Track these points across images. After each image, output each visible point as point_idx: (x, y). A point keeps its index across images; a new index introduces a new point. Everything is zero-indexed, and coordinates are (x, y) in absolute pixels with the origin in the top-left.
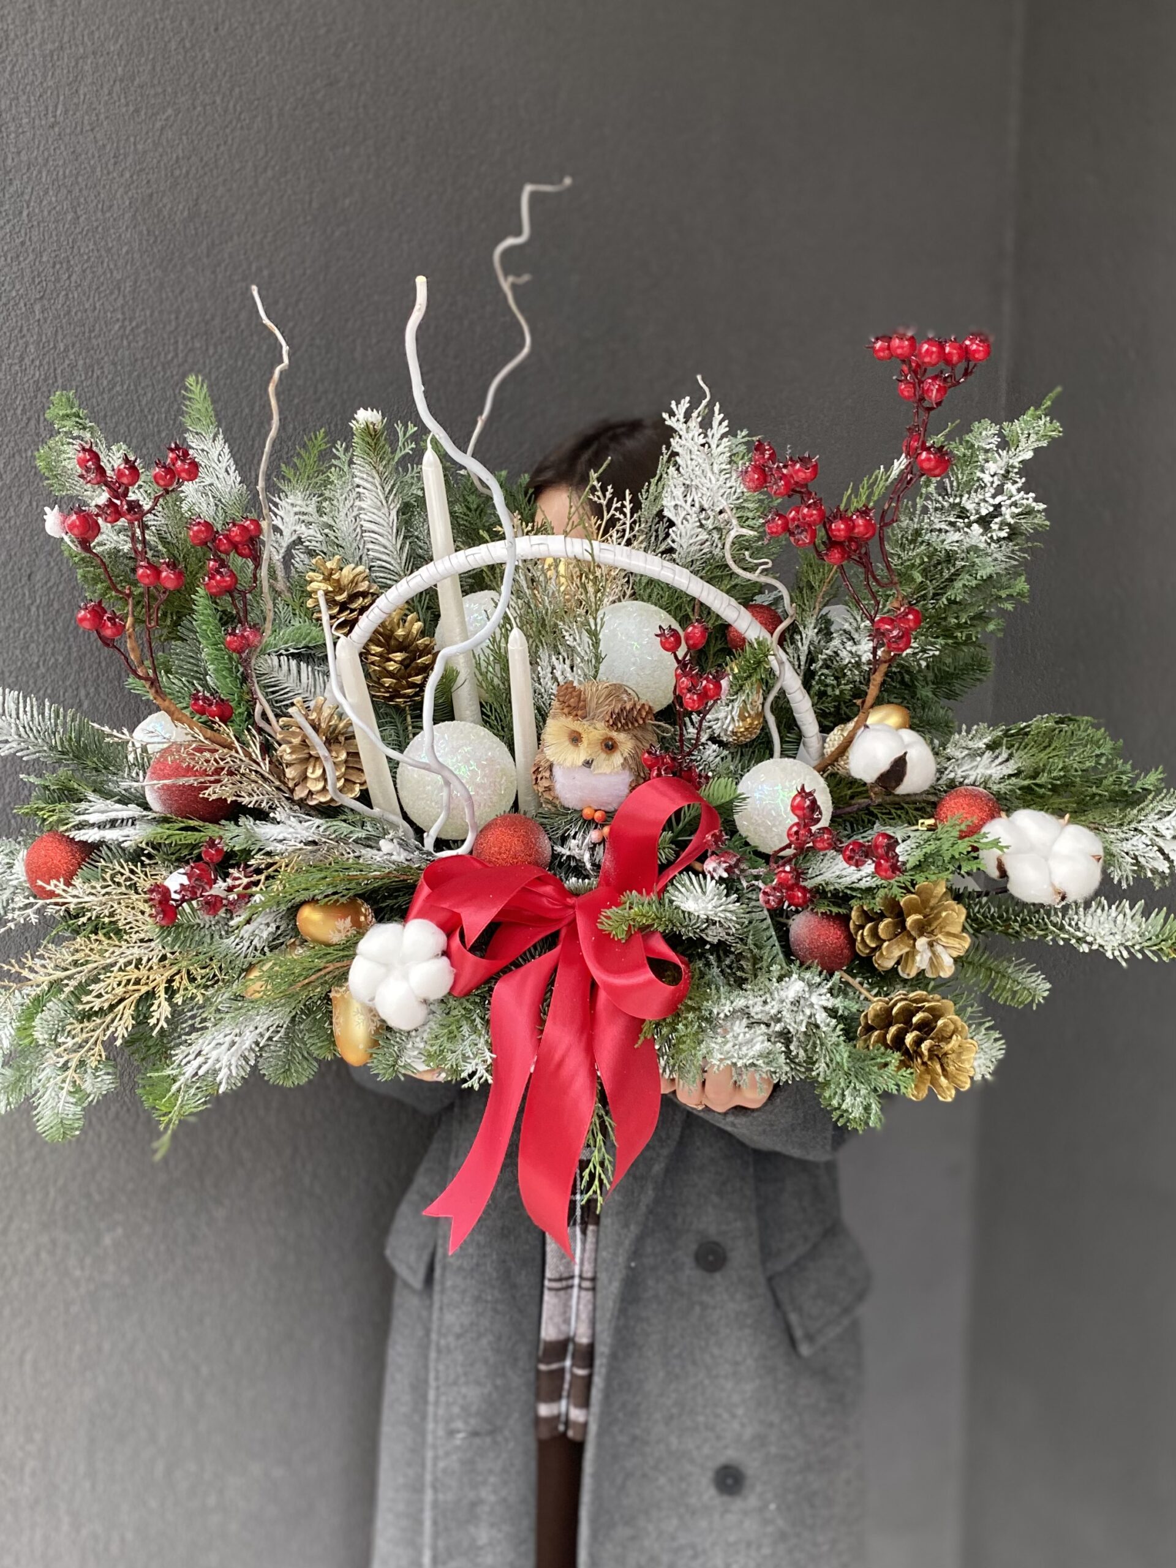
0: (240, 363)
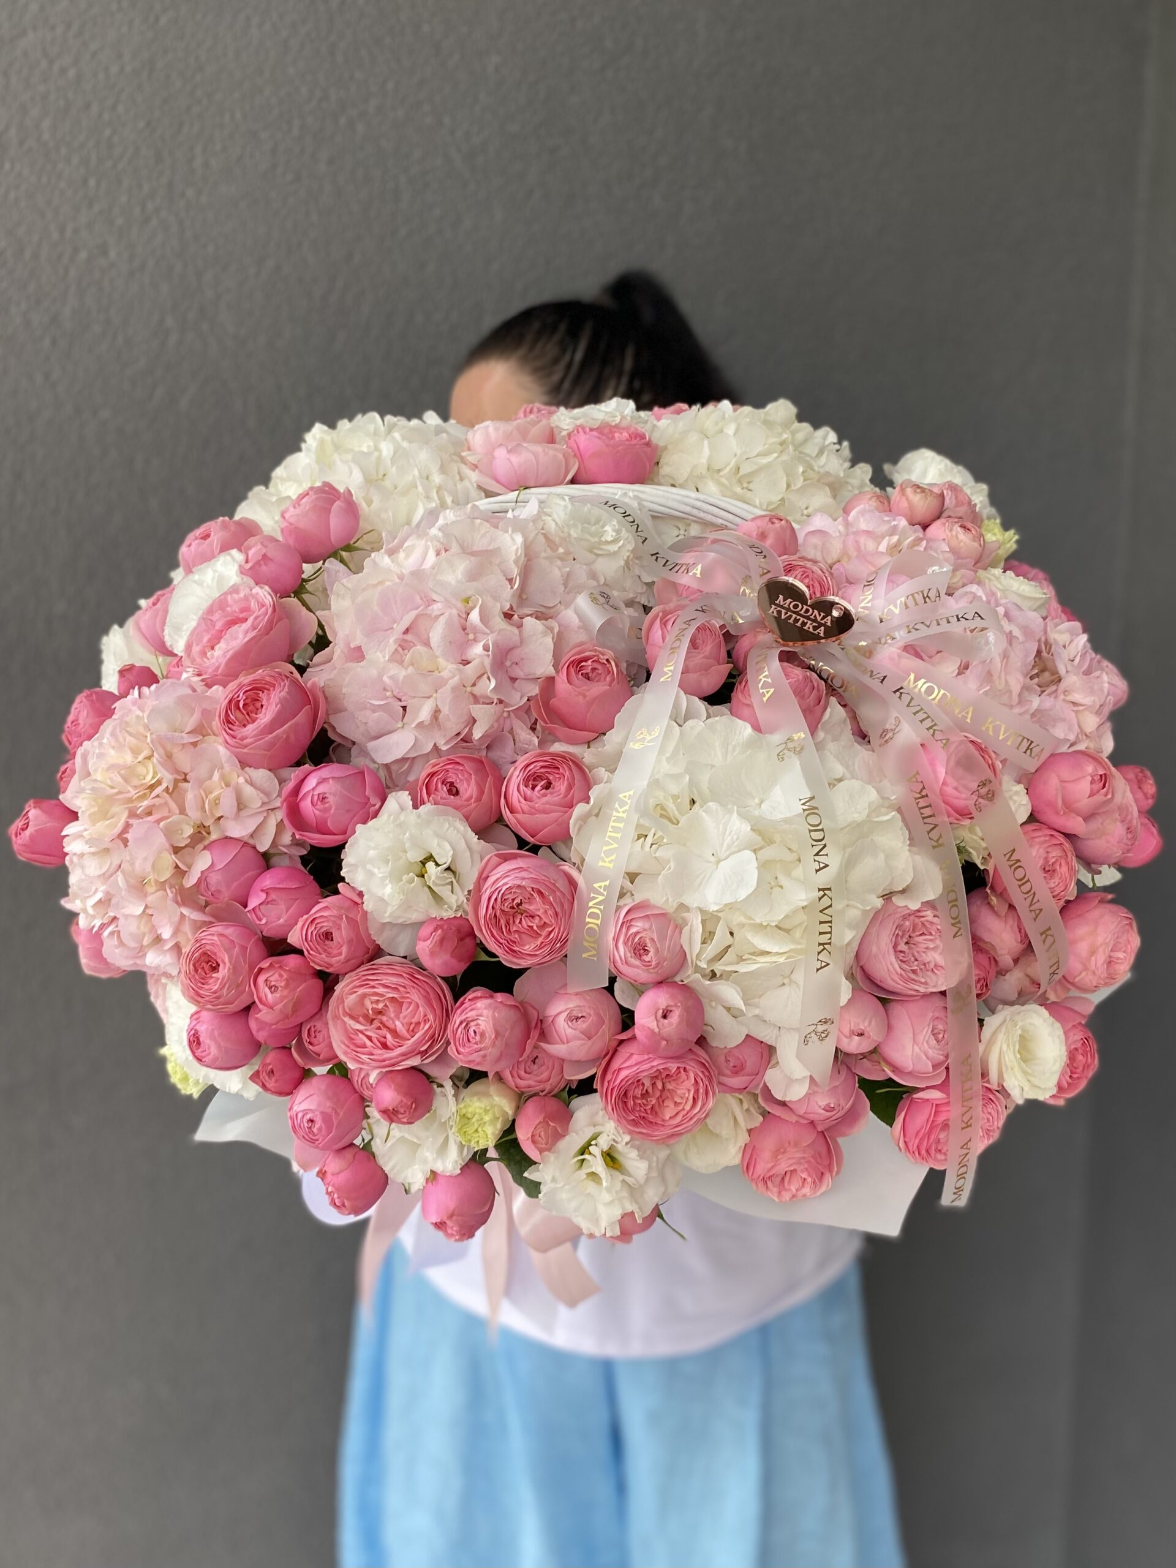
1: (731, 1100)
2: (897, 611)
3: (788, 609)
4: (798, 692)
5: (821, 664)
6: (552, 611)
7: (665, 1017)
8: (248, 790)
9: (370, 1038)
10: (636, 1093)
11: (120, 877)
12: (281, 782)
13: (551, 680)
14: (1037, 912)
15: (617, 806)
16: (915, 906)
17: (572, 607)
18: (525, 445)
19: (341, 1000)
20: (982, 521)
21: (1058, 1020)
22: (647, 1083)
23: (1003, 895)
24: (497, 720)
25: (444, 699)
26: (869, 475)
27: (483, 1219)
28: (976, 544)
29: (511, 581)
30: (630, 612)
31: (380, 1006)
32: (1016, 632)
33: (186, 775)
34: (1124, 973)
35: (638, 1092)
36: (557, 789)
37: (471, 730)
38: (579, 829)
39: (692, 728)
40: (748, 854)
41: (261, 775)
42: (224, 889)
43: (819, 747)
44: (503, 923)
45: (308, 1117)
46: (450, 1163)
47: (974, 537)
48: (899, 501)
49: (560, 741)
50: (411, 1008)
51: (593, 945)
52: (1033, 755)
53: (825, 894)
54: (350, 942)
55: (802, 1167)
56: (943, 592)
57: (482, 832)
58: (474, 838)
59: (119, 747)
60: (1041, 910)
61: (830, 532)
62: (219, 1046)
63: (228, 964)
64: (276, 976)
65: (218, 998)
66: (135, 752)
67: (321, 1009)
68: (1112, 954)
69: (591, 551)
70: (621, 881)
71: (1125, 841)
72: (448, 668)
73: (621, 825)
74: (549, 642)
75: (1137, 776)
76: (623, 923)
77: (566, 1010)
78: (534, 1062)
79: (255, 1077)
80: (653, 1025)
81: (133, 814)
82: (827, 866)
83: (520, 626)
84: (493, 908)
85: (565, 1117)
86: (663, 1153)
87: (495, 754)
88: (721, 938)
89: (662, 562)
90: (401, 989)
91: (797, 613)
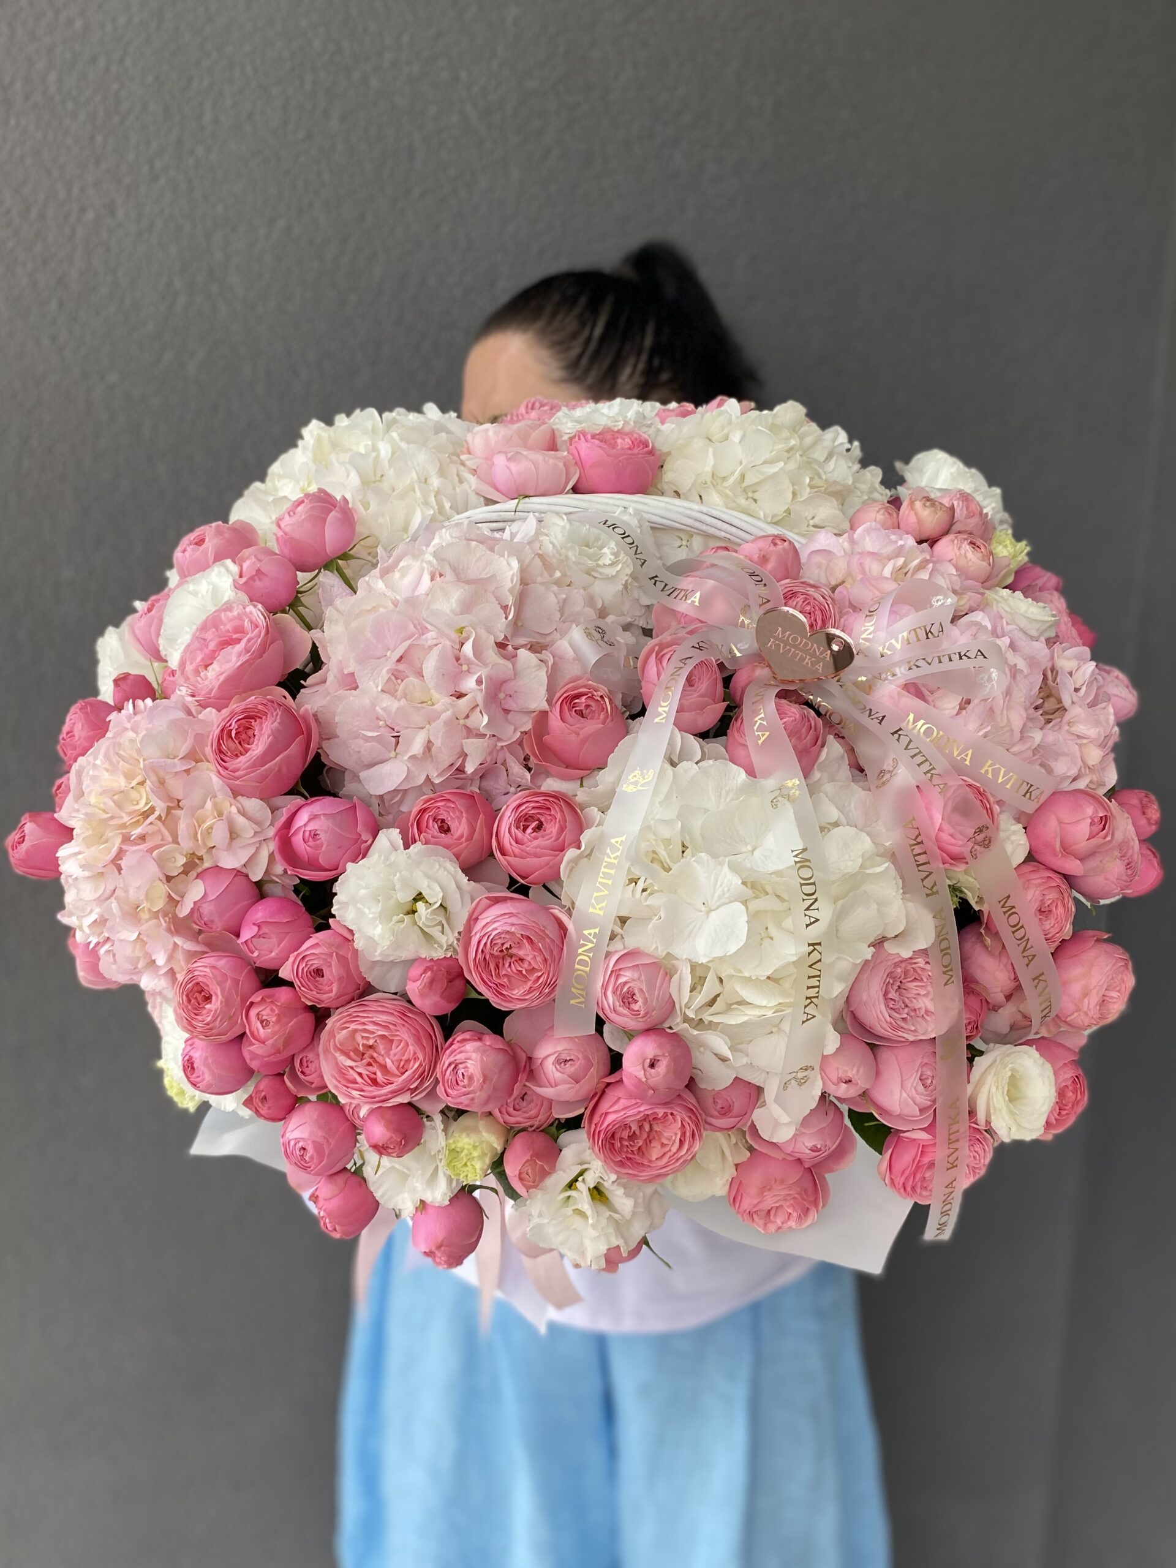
1: (720, 1136)
2: (898, 646)
3: (786, 643)
4: (792, 733)
5: (819, 699)
6: (548, 639)
7: (652, 1066)
8: (241, 820)
9: (360, 1074)
10: (623, 1136)
11: (114, 906)
12: (273, 810)
13: (544, 715)
14: (1030, 958)
15: (608, 851)
16: (906, 954)
17: (567, 637)
18: (525, 453)
19: (332, 1035)
20: (995, 528)
21: (1048, 1061)
22: (634, 1127)
23: (996, 935)
24: (491, 753)
25: (436, 732)
26: (880, 479)
27: (472, 1248)
28: (984, 564)
29: (505, 608)
30: (625, 639)
31: (371, 1042)
32: (1022, 664)
33: (179, 801)
34: (1117, 1007)
35: (625, 1135)
36: (548, 832)
37: (464, 761)
38: (571, 871)
39: (686, 771)
40: (739, 907)
41: (253, 805)
42: (216, 920)
43: (813, 790)
44: (492, 966)
45: (300, 1144)
46: (439, 1194)
47: (983, 556)
48: (908, 516)
49: (553, 776)
50: (400, 1047)
51: (580, 992)
52: (1032, 798)
53: (815, 949)
54: (340, 979)
55: (788, 1204)
56: (947, 624)
57: (472, 870)
58: (463, 879)
59: (113, 769)
60: (1034, 956)
61: (835, 551)
62: (213, 1074)
63: (220, 997)
64: (268, 1011)
65: (211, 1029)
66: (129, 776)
67: (313, 1039)
68: (1107, 993)
69: (589, 574)
70: (611, 926)
71: (1124, 878)
72: (442, 701)
73: (612, 872)
74: (543, 676)
75: (1141, 801)
76: (612, 972)
77: (555, 1053)
78: (523, 1099)
79: (248, 1103)
80: (641, 1074)
81: (126, 839)
82: (817, 920)
83: (512, 657)
84: (482, 951)
85: (553, 1152)
86: (649, 1189)
87: (488, 784)
88: (710, 987)
89: (660, 585)
90: (392, 1027)
91: (796, 647)
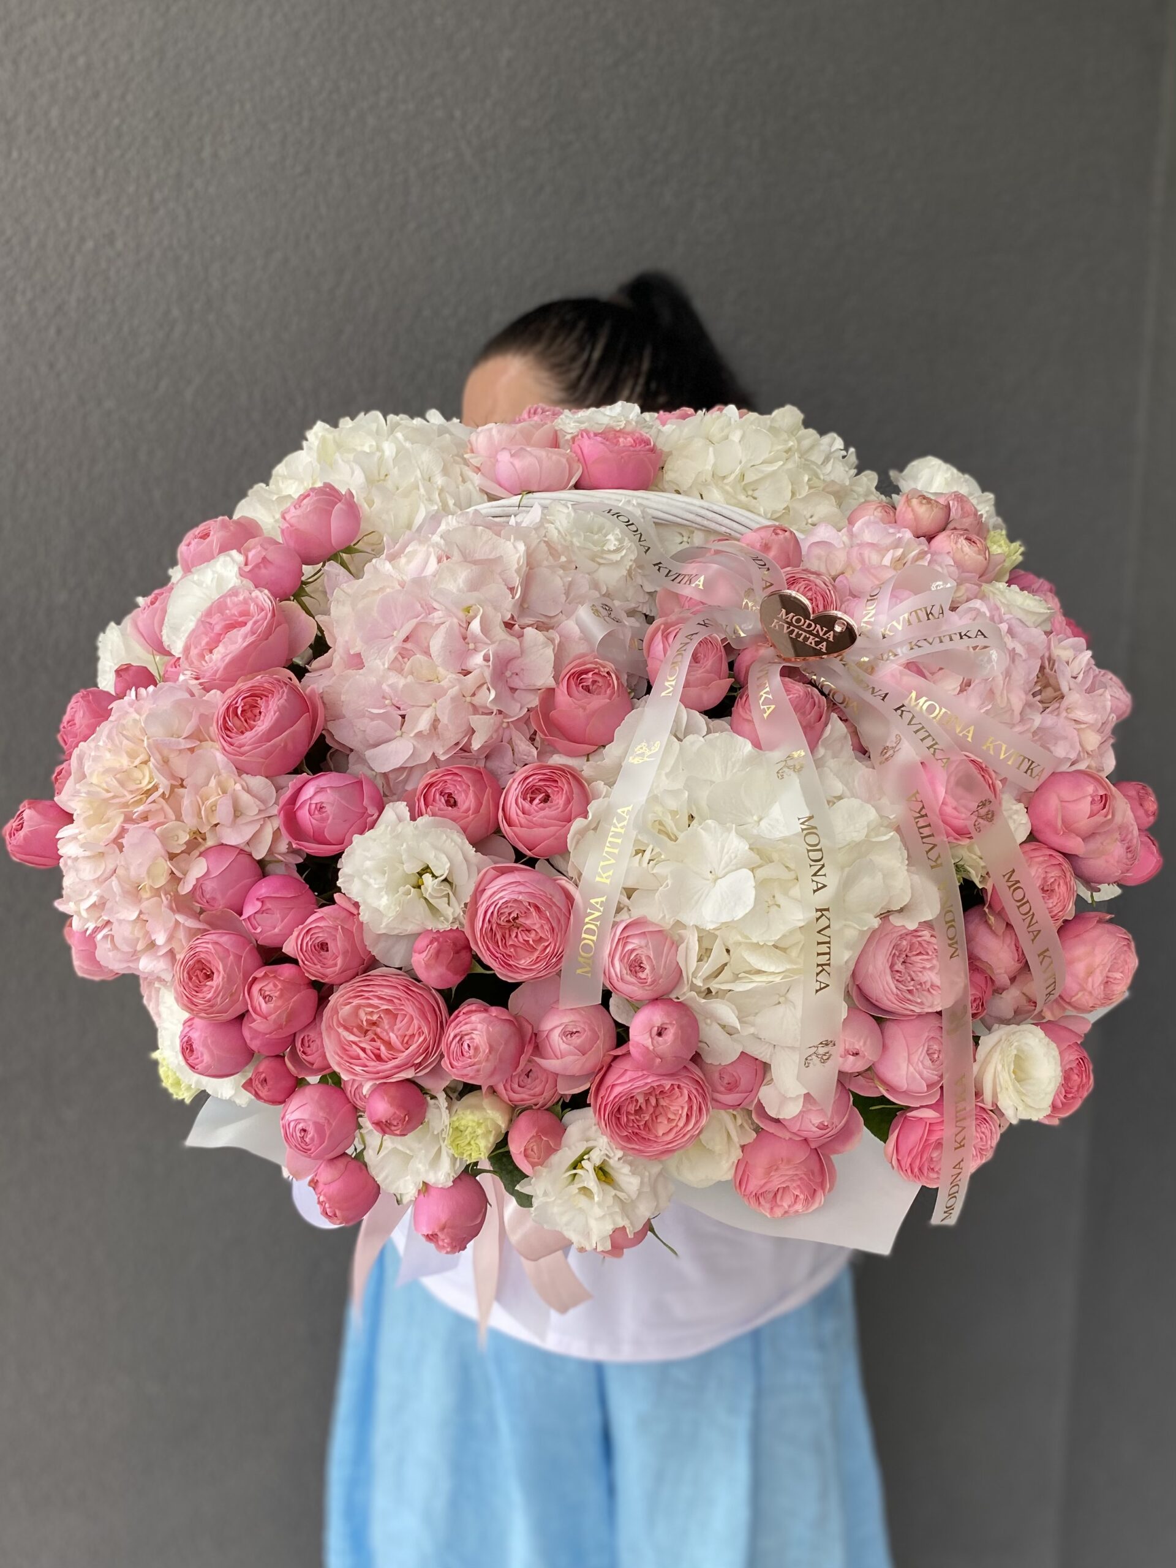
0: (52, 168)
1: (725, 1116)
2: (900, 628)
3: (791, 624)
4: (798, 708)
5: (822, 679)
6: (553, 621)
7: (660, 1034)
8: (245, 797)
9: (364, 1050)
10: (629, 1110)
11: (114, 882)
12: (278, 789)
13: (551, 691)
14: (1035, 933)
15: (615, 821)
16: (912, 926)
17: (574, 617)
18: (529, 449)
19: (336, 1011)
20: (988, 531)
21: (1054, 1040)
22: (641, 1100)
23: (1001, 914)
24: (496, 731)
25: (444, 709)
26: (875, 483)
27: (475, 1231)
28: (981, 558)
29: (512, 590)
30: (630, 622)
31: (375, 1017)
32: (1020, 649)
33: (182, 780)
34: (1121, 992)
35: (632, 1108)
36: (554, 803)
37: (470, 739)
38: (577, 843)
39: (692, 744)
40: (746, 873)
41: (258, 782)
42: (219, 896)
43: (819, 764)
44: (499, 936)
45: (300, 1126)
46: (443, 1175)
47: (979, 550)
48: (905, 512)
49: (558, 752)
50: (406, 1020)
51: (588, 961)
52: (1033, 776)
53: (823, 915)
54: (345, 953)
55: (794, 1185)
56: (946, 608)
57: (479, 844)
58: (471, 850)
59: (115, 750)
60: (1039, 931)
61: (835, 542)
62: (212, 1055)
63: (222, 972)
64: (271, 985)
65: (212, 1006)
66: (132, 756)
67: (315, 1019)
68: (1110, 974)
69: (593, 560)
70: (618, 896)
71: (1125, 860)
72: (448, 677)
73: (619, 841)
74: (549, 653)
75: (1138, 793)
76: (619, 940)
77: (561, 1025)
78: (527, 1075)
79: (248, 1085)
80: (648, 1042)
81: (128, 819)
82: (825, 886)
83: (520, 636)
84: (489, 921)
85: (558, 1131)
86: (656, 1169)
87: (493, 765)
88: (717, 956)
89: (664, 572)
90: (396, 1001)
91: (799, 628)
